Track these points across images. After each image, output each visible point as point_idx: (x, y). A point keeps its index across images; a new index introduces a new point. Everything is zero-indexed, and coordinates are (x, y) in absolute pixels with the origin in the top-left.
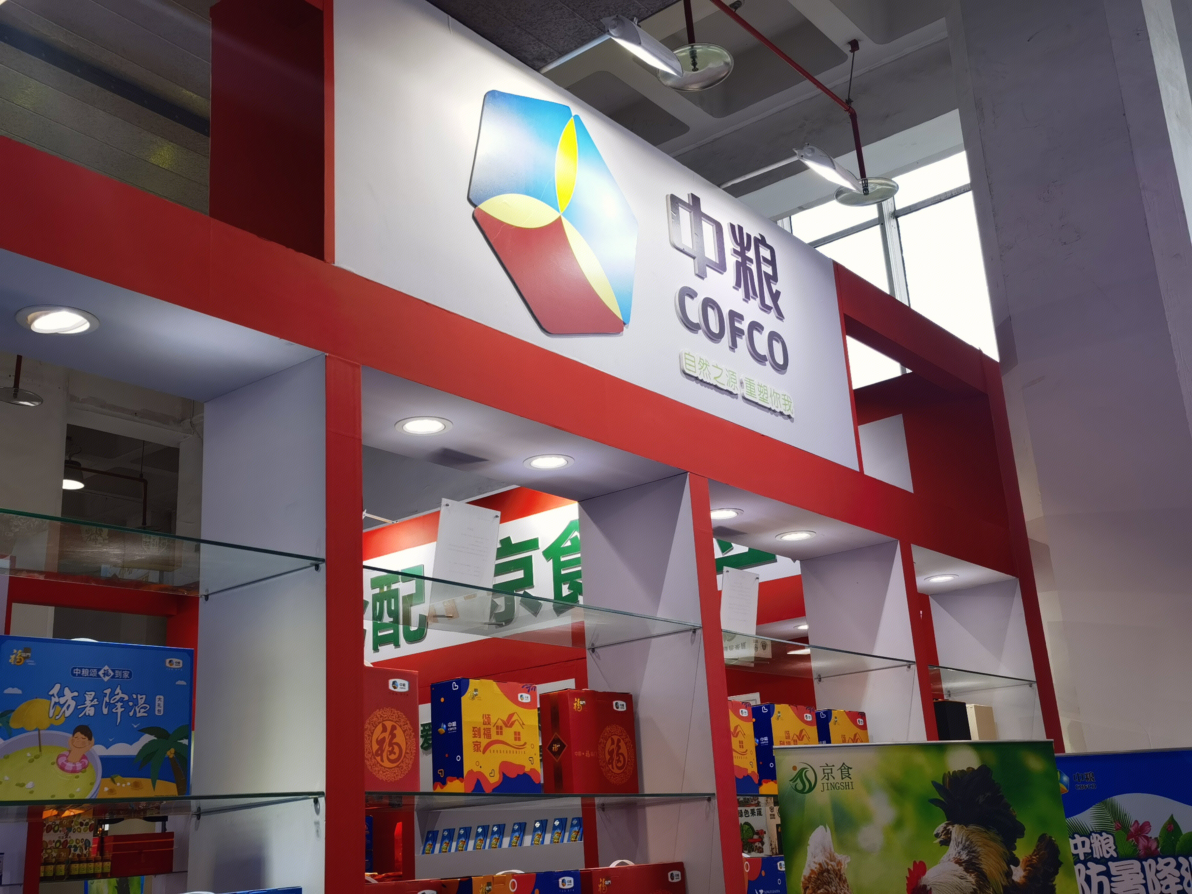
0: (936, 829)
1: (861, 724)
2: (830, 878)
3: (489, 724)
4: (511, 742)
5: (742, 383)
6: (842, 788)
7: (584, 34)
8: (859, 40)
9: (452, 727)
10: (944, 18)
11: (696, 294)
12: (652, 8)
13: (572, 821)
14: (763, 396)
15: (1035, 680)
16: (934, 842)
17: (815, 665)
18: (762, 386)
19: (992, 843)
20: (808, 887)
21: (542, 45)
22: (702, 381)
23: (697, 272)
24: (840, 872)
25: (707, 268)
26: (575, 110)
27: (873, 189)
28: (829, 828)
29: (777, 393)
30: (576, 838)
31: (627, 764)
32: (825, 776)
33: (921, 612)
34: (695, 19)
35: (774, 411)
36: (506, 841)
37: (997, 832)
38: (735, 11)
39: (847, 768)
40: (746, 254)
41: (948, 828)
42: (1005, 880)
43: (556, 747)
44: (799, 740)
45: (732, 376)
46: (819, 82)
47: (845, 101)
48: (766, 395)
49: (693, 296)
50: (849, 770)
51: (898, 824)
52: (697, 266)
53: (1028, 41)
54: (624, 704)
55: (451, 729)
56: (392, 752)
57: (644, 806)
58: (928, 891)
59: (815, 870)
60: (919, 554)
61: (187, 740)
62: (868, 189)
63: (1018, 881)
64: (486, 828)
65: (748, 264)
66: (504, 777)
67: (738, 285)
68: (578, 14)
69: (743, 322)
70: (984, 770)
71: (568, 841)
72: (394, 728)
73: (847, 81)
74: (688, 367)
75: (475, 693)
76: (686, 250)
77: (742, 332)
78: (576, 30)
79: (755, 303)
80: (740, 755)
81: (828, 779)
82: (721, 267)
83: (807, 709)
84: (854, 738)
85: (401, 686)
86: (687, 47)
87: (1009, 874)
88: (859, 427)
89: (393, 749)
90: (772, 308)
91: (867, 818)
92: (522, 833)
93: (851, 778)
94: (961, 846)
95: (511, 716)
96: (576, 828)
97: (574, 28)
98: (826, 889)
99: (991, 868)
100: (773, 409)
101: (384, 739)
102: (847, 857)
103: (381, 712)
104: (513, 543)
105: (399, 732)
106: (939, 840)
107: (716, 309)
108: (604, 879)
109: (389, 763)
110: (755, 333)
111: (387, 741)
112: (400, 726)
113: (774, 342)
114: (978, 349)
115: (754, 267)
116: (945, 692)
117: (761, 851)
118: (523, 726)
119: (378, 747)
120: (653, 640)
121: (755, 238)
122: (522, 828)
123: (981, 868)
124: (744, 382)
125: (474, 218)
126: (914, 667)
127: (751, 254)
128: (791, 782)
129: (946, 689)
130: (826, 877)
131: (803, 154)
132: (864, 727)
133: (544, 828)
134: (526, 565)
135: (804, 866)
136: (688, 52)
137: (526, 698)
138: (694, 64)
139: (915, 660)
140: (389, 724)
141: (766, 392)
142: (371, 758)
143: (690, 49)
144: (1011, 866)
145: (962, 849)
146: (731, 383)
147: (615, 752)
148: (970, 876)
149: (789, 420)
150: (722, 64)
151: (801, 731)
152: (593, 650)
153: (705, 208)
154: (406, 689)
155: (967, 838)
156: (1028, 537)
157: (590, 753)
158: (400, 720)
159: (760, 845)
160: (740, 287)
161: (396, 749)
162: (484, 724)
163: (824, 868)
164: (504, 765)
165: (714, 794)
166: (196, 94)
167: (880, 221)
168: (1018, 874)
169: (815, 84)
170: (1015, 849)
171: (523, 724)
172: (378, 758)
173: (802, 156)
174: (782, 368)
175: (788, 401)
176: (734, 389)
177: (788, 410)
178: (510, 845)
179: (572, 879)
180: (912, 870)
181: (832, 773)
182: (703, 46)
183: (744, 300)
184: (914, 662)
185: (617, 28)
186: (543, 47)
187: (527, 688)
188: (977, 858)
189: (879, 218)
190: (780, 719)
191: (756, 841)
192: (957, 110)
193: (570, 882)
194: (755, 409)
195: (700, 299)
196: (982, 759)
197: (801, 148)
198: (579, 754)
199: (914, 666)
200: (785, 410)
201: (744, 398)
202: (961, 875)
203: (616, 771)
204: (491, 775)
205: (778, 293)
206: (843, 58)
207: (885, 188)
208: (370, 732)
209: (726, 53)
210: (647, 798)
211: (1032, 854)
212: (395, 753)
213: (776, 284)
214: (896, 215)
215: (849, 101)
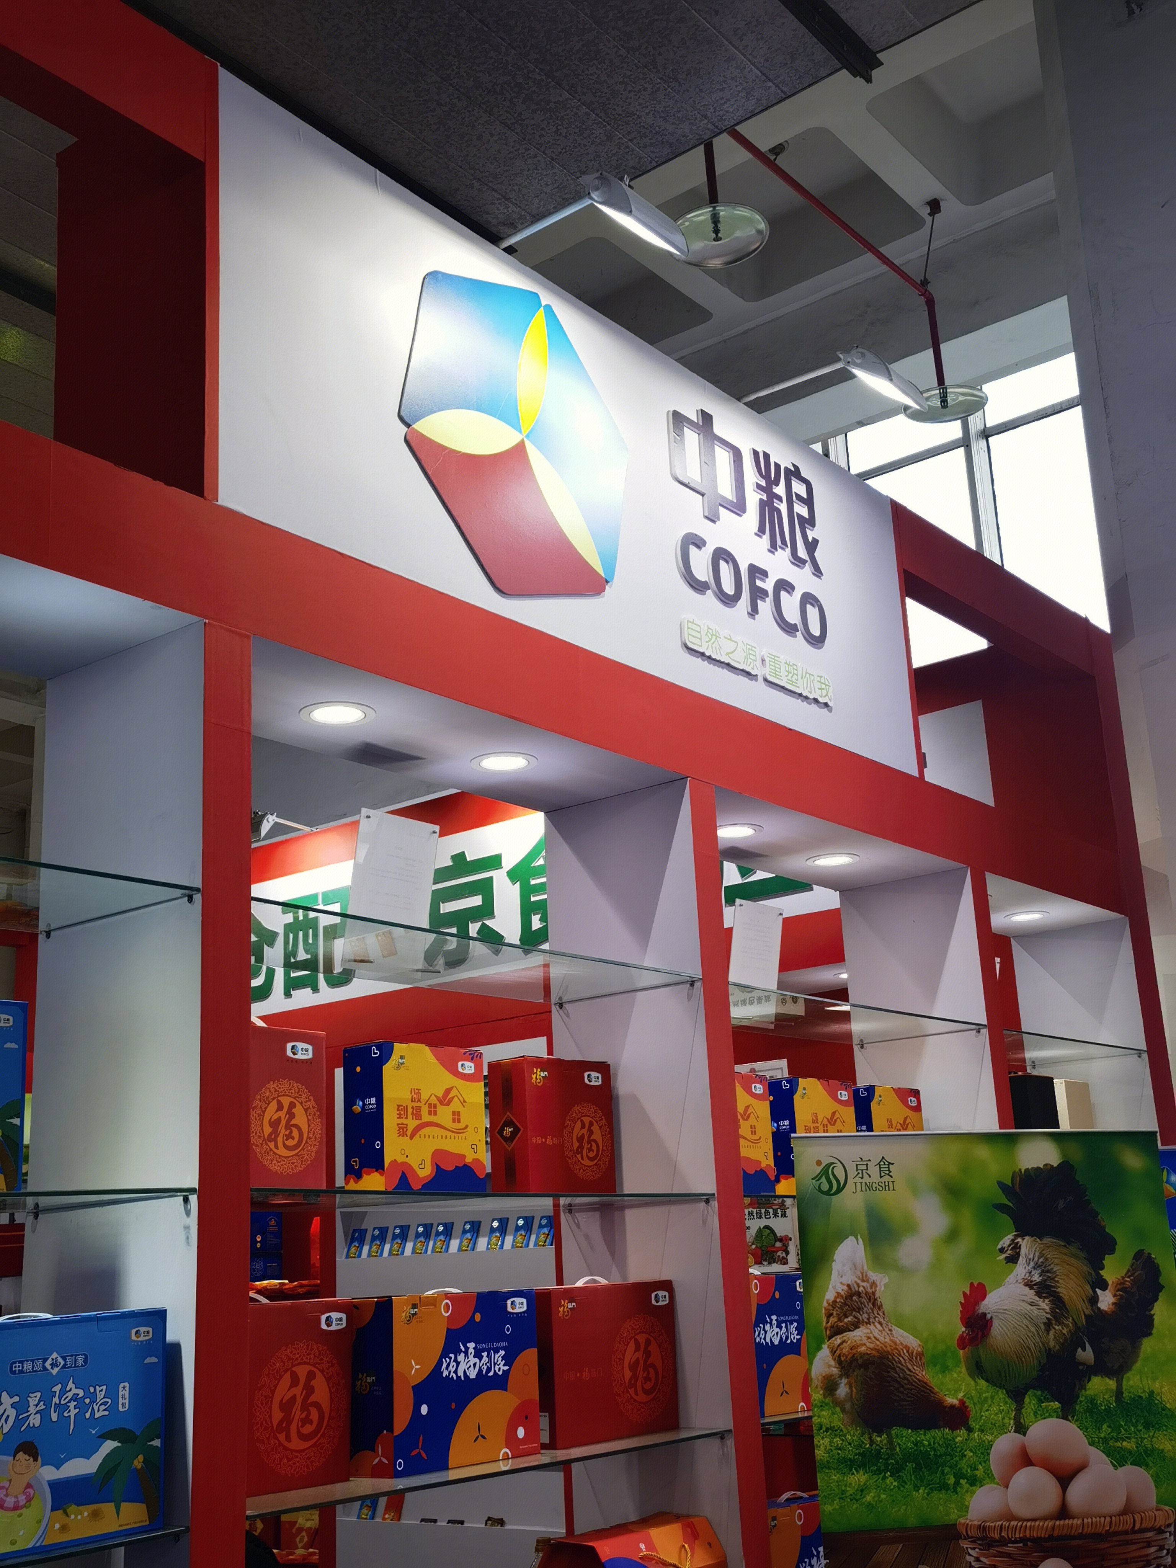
0: (1001, 1243)
1: (913, 1105)
2: (861, 1303)
3: (419, 1101)
4: (449, 1124)
5: (763, 660)
6: (881, 1189)
7: (566, 191)
8: (942, 200)
9: (370, 1104)
10: (1052, 173)
11: (704, 543)
12: (656, 157)
13: (541, 1220)
14: (792, 677)
15: (1146, 1049)
16: (998, 1258)
17: (857, 1027)
18: (791, 664)
19: (1073, 1261)
20: (832, 1314)
21: (510, 205)
22: (709, 657)
23: (706, 514)
24: (874, 1296)
25: (721, 508)
26: (547, 298)
27: (954, 400)
28: (863, 1239)
29: (810, 674)
30: (545, 1242)
31: (602, 1154)
32: (859, 1173)
33: (998, 960)
34: (719, 170)
35: (806, 698)
36: (454, 1244)
37: (1081, 1247)
38: (775, 159)
39: (887, 1163)
40: (774, 490)
41: (1016, 1241)
42: (1089, 1307)
43: (508, 1130)
44: (831, 1124)
45: (751, 652)
46: (885, 257)
47: (919, 282)
48: (795, 677)
49: (700, 545)
50: (890, 1165)
51: (952, 1236)
52: (706, 506)
53: (1162, 207)
54: (599, 1075)
55: (370, 1107)
56: (289, 1136)
57: (622, 1208)
58: (988, 1321)
59: (842, 1293)
60: (995, 884)
61: (19, 1119)
62: (947, 401)
63: (1106, 1309)
64: (428, 1228)
65: (776, 503)
66: (438, 1168)
67: (761, 530)
68: (558, 164)
69: (767, 580)
70: (1066, 1167)
71: (534, 1246)
72: (292, 1105)
73: (923, 256)
74: (691, 639)
75: (401, 1061)
76: (692, 485)
77: (765, 593)
78: (556, 185)
79: (783, 555)
80: (752, 1144)
81: (862, 1178)
82: (739, 507)
83: (841, 1084)
84: (904, 1122)
85: (303, 1051)
86: (707, 208)
87: (1094, 1300)
88: (920, 717)
89: (291, 1132)
90: (806, 561)
91: (910, 1227)
92: (475, 1234)
93: (891, 1177)
94: (1032, 1264)
95: (448, 1091)
96: (546, 1229)
97: (553, 183)
98: (855, 1317)
99: (1071, 1292)
100: (805, 695)
101: (279, 1120)
102: (884, 1276)
103: (275, 1085)
104: (468, 860)
105: (299, 1110)
106: (1004, 1256)
107: (730, 562)
108: (566, 1301)
109: (286, 1151)
110: (783, 594)
111: (283, 1122)
112: (301, 1103)
113: (808, 606)
114: (1084, 616)
115: (783, 507)
116: (1028, 1063)
117: (784, 1262)
118: (464, 1104)
119: (271, 1130)
120: (639, 994)
121: (786, 469)
122: (475, 1228)
123: (1058, 1293)
124: (767, 660)
125: (406, 441)
126: (985, 1032)
127: (780, 490)
128: (814, 1181)
129: (1030, 1059)
130: (856, 1301)
131: (850, 360)
132: (918, 1109)
133: (504, 1228)
134: (486, 888)
135: (828, 1288)
136: (709, 214)
137: (468, 1067)
138: (716, 231)
139: (985, 1023)
140: (286, 1101)
141: (795, 672)
142: (262, 1144)
143: (710, 211)
144: (1097, 1290)
145: (1034, 1268)
146: (749, 661)
147: (586, 1138)
148: (1044, 1302)
149: (826, 709)
150: (754, 231)
151: (834, 1114)
152: (561, 1006)
153: (719, 428)
154: (310, 1055)
155: (1040, 1253)
156: (1143, 864)
157: (552, 1139)
158: (301, 1095)
159: (784, 1255)
160: (764, 534)
161: (295, 1133)
162: (412, 1101)
163: (854, 1290)
164: (438, 1154)
165: (714, 1195)
166: (47, 262)
167: (965, 443)
168: (1106, 1300)
169: (879, 258)
170: (1103, 1268)
171: (465, 1102)
172: (272, 1145)
173: (849, 362)
174: (817, 641)
175: (825, 684)
176: (753, 669)
177: (825, 697)
178: (460, 1249)
179: (524, 1301)
180: (968, 1293)
181: (867, 1170)
182: (727, 208)
183: (769, 551)
184: (985, 1025)
185: (599, 191)
186: (512, 208)
187: (470, 1054)
188: (1053, 1279)
189: (963, 438)
190: (806, 1098)
191: (779, 1249)
192: (1064, 300)
193: (522, 1304)
194: (781, 695)
195: (710, 549)
196: (1064, 1154)
197: (847, 351)
198: (538, 1140)
199: (985, 1030)
200: (821, 697)
201: (766, 680)
202: (1032, 1300)
203: (586, 1162)
204: (420, 1166)
205: (815, 542)
206: (919, 223)
207: (971, 400)
208: (260, 1110)
209: (758, 217)
210: (626, 1198)
211: (1126, 1275)
212: (293, 1138)
213: (812, 530)
214: (986, 434)
215: (925, 283)
